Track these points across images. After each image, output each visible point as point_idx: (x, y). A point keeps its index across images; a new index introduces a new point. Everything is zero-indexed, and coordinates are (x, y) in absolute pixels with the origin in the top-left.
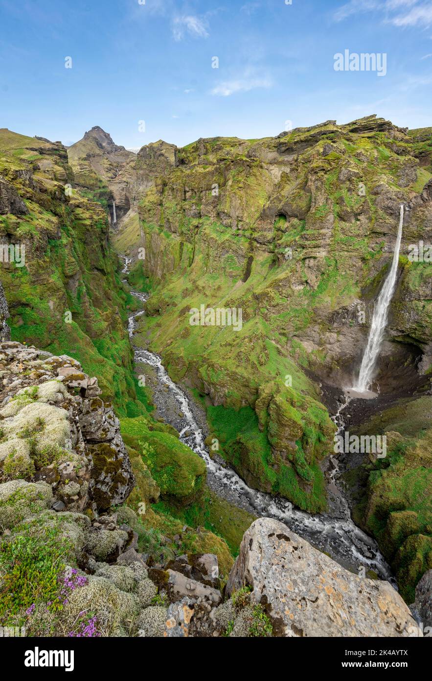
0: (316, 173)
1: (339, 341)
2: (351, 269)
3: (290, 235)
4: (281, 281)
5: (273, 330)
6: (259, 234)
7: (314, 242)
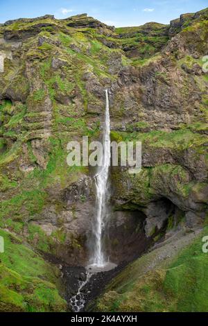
0: (32, 60)
1: (76, 218)
3: (16, 118)
4: (8, 164)
5: (5, 217)
7: (36, 124)
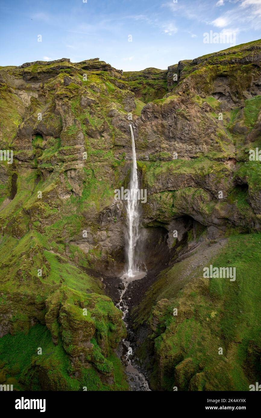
0: (61, 99)
2: (105, 176)
3: (49, 152)
4: (48, 193)
5: (50, 241)
6: (19, 152)
7: (71, 156)
